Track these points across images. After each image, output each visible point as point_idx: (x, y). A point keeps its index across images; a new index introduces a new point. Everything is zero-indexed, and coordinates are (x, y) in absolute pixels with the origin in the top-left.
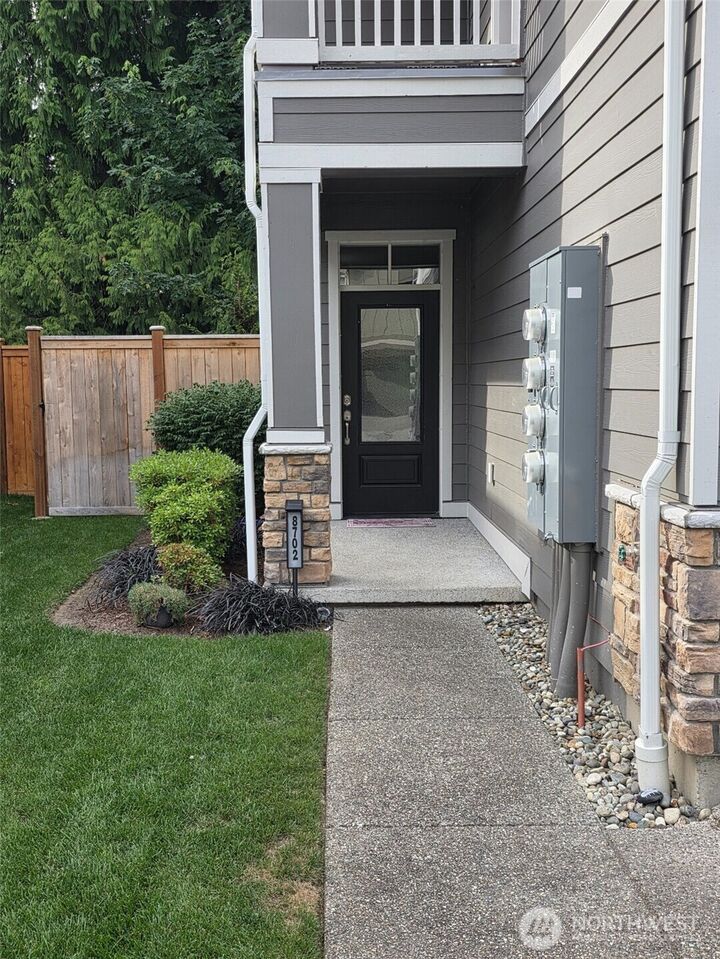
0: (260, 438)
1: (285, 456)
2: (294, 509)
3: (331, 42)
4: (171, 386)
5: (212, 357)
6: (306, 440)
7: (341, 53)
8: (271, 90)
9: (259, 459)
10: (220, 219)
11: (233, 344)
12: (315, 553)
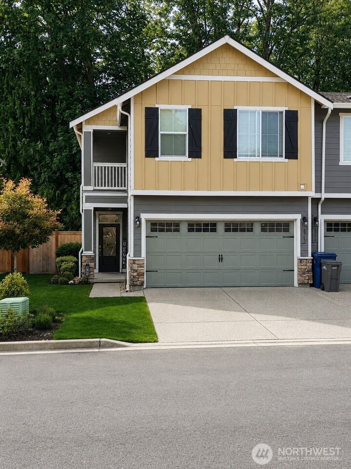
0: (82, 253)
1: (86, 256)
2: (87, 265)
3: (95, 186)
4: (59, 244)
5: (69, 237)
6: (91, 253)
7: (97, 188)
8: (85, 194)
9: (81, 256)
10: (66, 190)
11: (74, 234)
12: (91, 273)
